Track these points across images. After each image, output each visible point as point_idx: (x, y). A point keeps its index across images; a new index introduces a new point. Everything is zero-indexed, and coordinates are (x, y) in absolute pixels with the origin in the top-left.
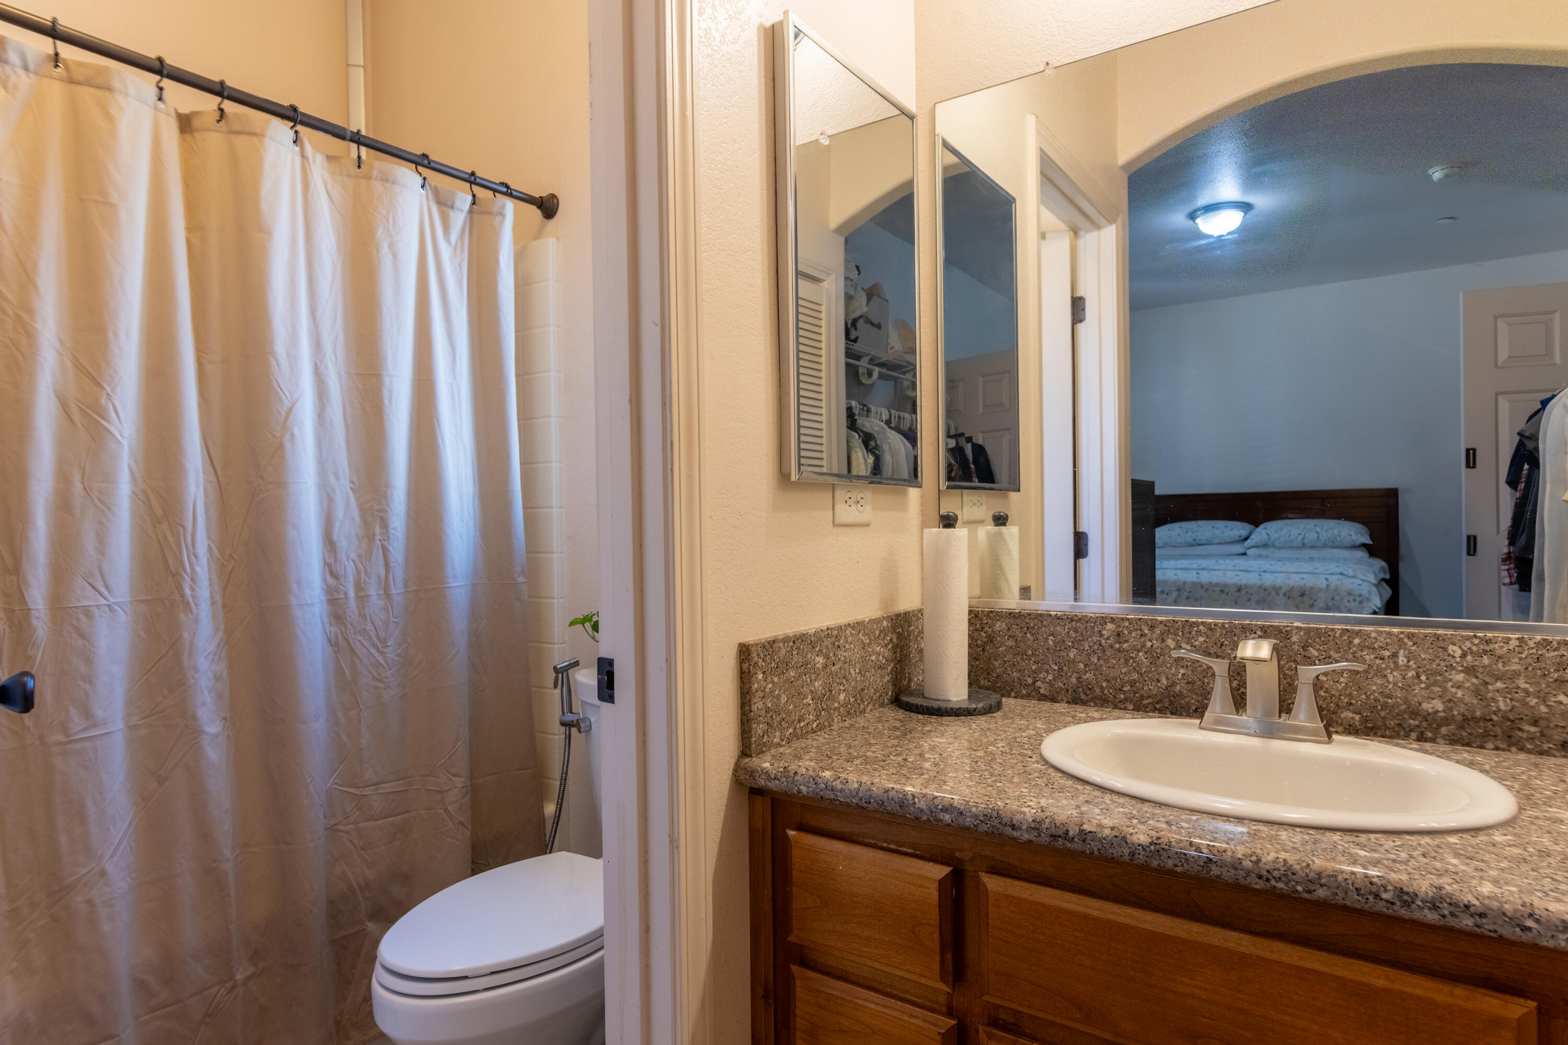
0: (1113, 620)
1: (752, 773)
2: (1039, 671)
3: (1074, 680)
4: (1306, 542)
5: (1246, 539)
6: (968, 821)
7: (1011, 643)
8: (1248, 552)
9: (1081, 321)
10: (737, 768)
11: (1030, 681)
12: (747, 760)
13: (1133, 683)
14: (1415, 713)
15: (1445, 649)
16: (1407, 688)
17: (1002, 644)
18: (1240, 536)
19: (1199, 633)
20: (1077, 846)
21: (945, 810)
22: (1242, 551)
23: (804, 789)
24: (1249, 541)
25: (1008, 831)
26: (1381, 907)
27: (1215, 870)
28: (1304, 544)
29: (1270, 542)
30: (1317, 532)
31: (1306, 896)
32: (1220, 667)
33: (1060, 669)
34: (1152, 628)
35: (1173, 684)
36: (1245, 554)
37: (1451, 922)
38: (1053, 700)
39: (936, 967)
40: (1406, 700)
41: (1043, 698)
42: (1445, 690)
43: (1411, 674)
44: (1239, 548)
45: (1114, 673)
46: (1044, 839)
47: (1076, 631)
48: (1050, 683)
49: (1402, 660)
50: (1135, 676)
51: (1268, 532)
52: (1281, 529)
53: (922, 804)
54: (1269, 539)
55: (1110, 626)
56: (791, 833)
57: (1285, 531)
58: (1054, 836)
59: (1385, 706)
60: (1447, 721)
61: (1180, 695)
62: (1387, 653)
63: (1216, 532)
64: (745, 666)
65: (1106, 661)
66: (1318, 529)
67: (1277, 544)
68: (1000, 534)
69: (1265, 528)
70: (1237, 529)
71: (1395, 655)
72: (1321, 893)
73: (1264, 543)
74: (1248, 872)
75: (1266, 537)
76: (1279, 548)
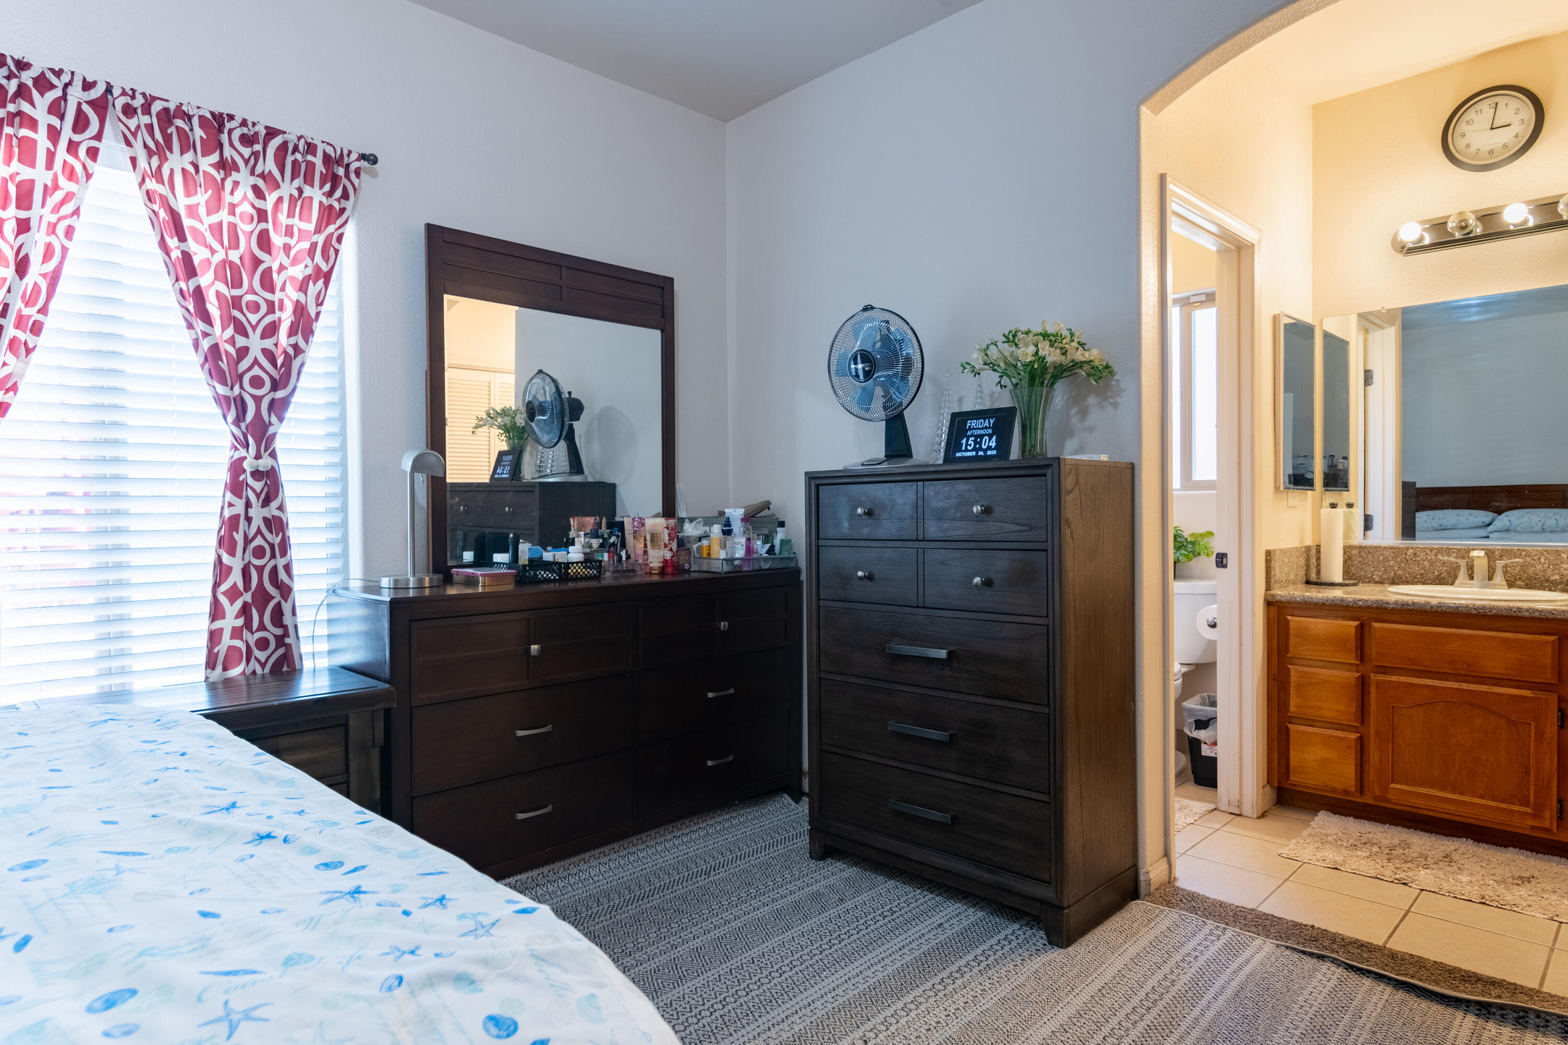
0: (1412, 548)
1: (1273, 596)
2: (1375, 571)
3: (1392, 574)
4: (1545, 527)
5: (1489, 525)
6: (1369, 603)
7: (1360, 559)
8: (1491, 535)
9: (1369, 385)
10: (1266, 595)
11: (1370, 575)
12: (1269, 592)
13: (1421, 574)
14: (1547, 581)
15: (1560, 555)
16: (1544, 571)
17: (1356, 560)
18: (1483, 523)
19: (1453, 552)
20: (1411, 607)
21: (1360, 600)
22: (1485, 535)
23: (1298, 599)
24: (1491, 526)
25: (1386, 605)
26: (1512, 613)
27: (1460, 609)
28: (1544, 529)
29: (1512, 528)
30: (1556, 520)
31: (1490, 613)
32: (1463, 563)
33: (1386, 570)
34: (1431, 551)
35: (1441, 574)
36: (1488, 537)
37: (1533, 615)
38: (1382, 583)
39: (1354, 655)
40: (1544, 576)
41: (1377, 582)
42: (1560, 571)
43: (1546, 565)
44: (1483, 532)
45: (1412, 571)
46: (1399, 607)
47: (1394, 553)
48: (1380, 576)
49: (1542, 560)
50: (1423, 571)
51: (1510, 519)
52: (1523, 517)
53: (1351, 600)
54: (1511, 525)
55: (1411, 551)
56: (1289, 617)
57: (1526, 519)
58: (1403, 605)
59: (1535, 578)
60: (1560, 583)
61: (1444, 578)
62: (1536, 558)
63: (1461, 519)
64: (1268, 558)
65: (1409, 565)
66: (1557, 517)
67: (1518, 529)
68: (1351, 512)
69: (1507, 516)
70: (1481, 516)
71: (1539, 558)
72: (1494, 611)
73: (1506, 528)
74: (1471, 608)
75: (1508, 523)
76: (1520, 532)
